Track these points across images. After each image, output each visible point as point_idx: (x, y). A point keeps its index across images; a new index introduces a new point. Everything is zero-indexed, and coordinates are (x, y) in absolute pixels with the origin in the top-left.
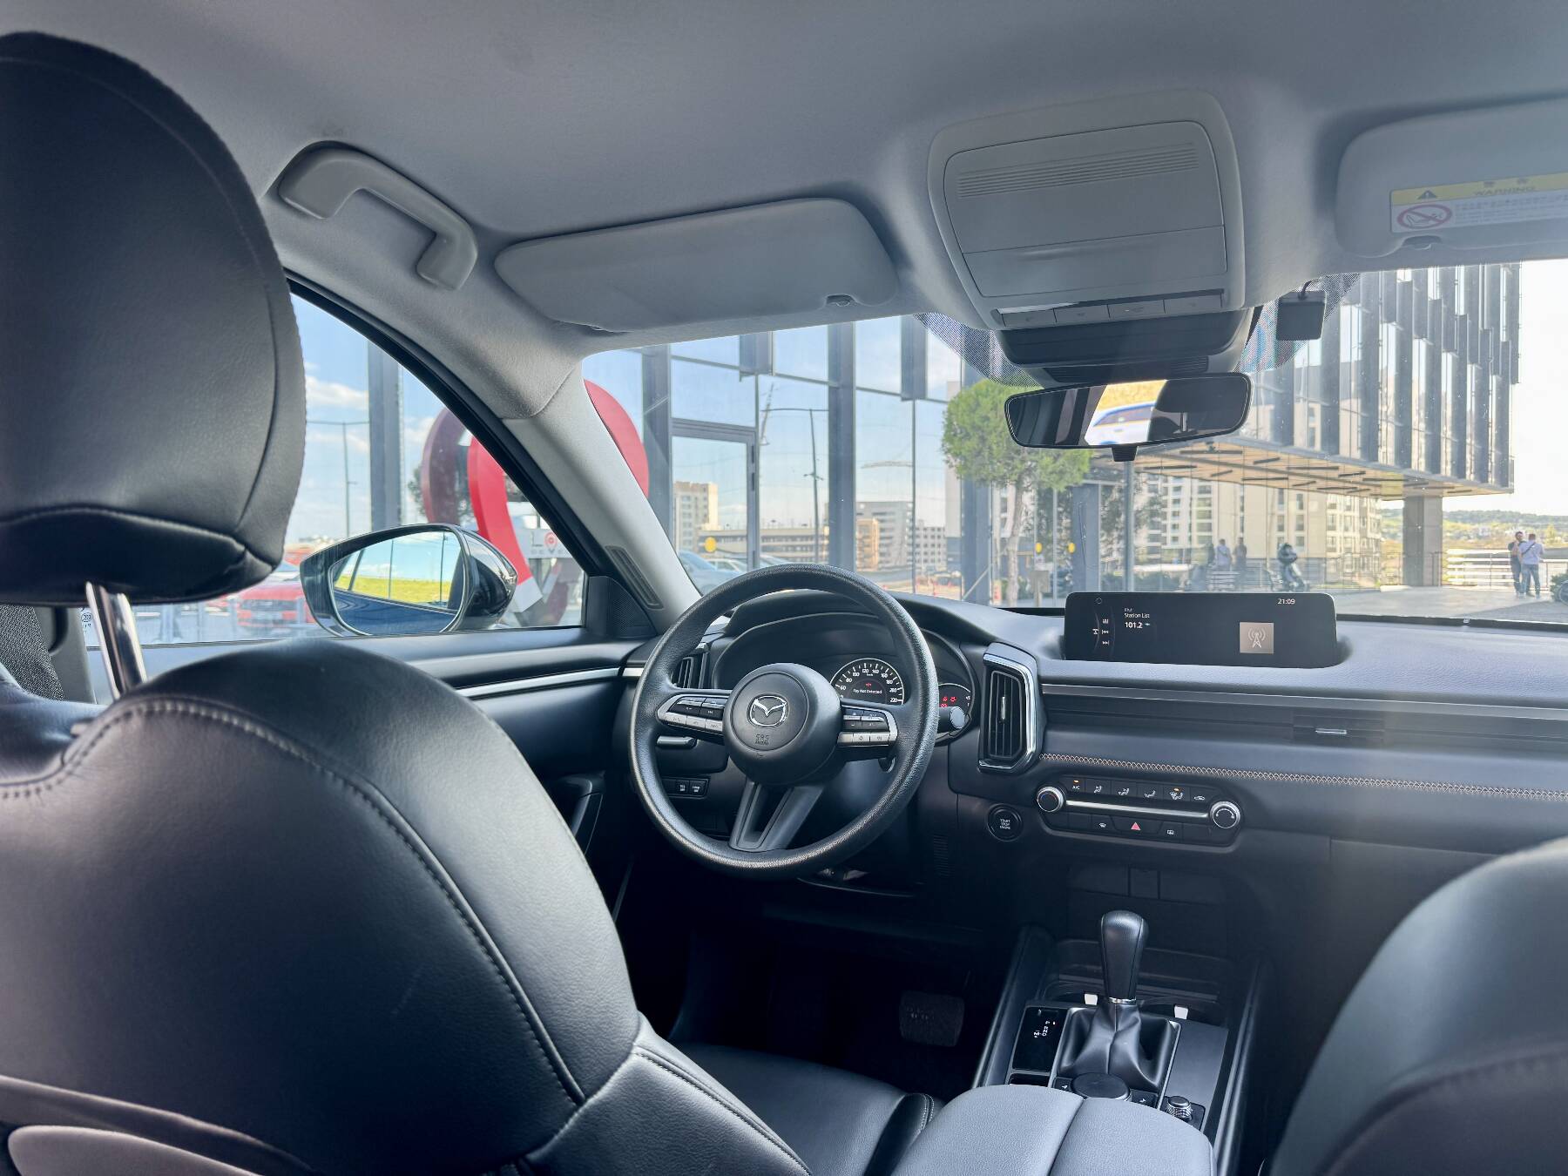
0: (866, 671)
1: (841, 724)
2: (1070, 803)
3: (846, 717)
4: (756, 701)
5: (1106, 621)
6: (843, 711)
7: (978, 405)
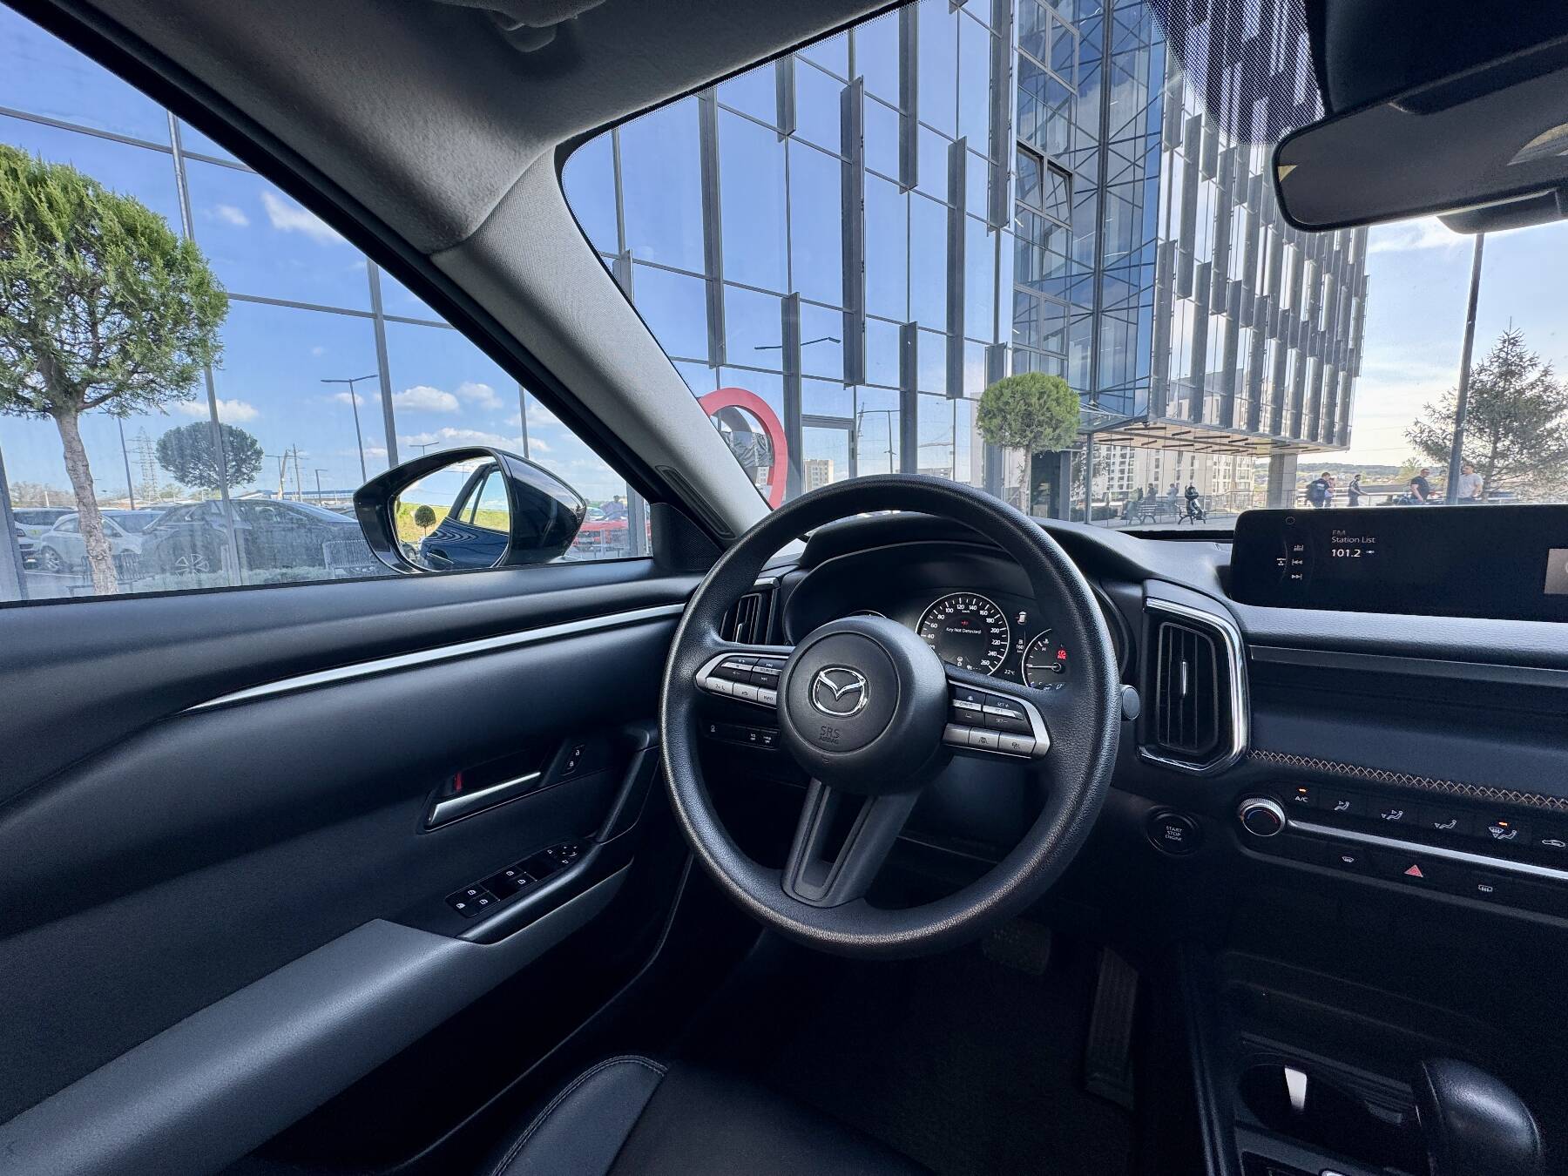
0: (961, 607)
1: (947, 710)
2: (1292, 824)
3: (958, 704)
4: (822, 674)
5: (1298, 548)
6: (951, 692)
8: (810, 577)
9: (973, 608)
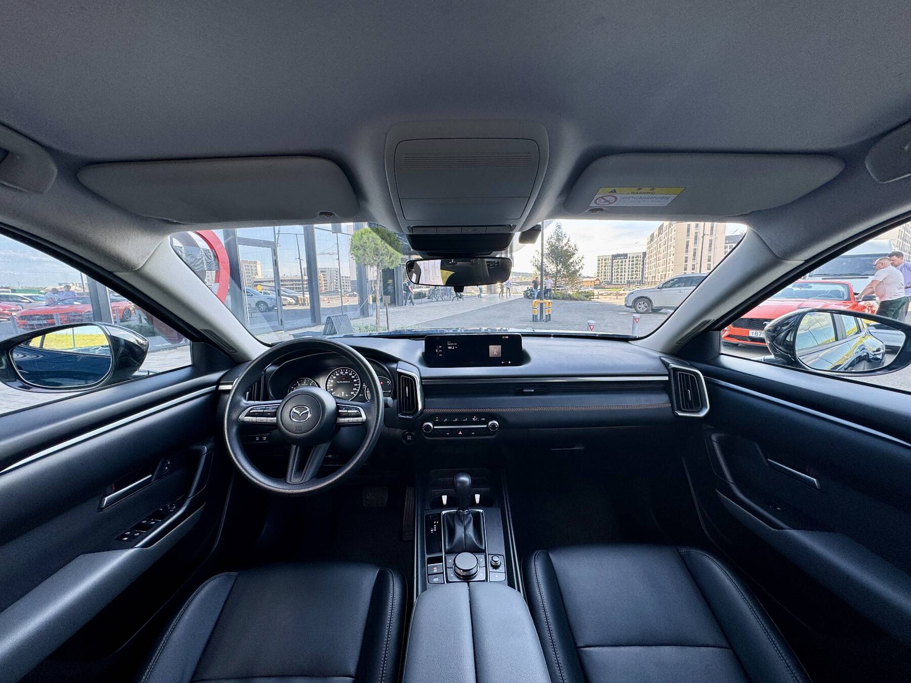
0: (342, 373)
1: (337, 414)
2: (435, 427)
3: (340, 411)
4: (294, 409)
5: (440, 347)
6: (338, 408)
7: (362, 237)
8: (279, 369)
9: (347, 373)
